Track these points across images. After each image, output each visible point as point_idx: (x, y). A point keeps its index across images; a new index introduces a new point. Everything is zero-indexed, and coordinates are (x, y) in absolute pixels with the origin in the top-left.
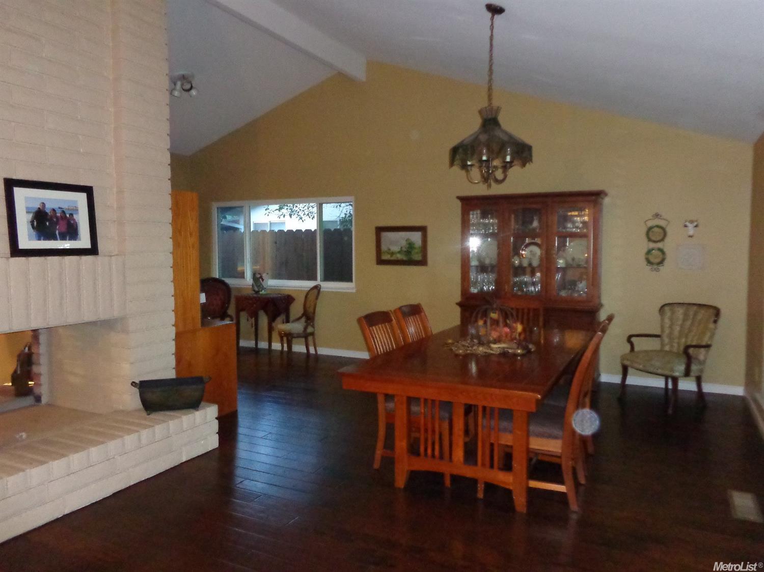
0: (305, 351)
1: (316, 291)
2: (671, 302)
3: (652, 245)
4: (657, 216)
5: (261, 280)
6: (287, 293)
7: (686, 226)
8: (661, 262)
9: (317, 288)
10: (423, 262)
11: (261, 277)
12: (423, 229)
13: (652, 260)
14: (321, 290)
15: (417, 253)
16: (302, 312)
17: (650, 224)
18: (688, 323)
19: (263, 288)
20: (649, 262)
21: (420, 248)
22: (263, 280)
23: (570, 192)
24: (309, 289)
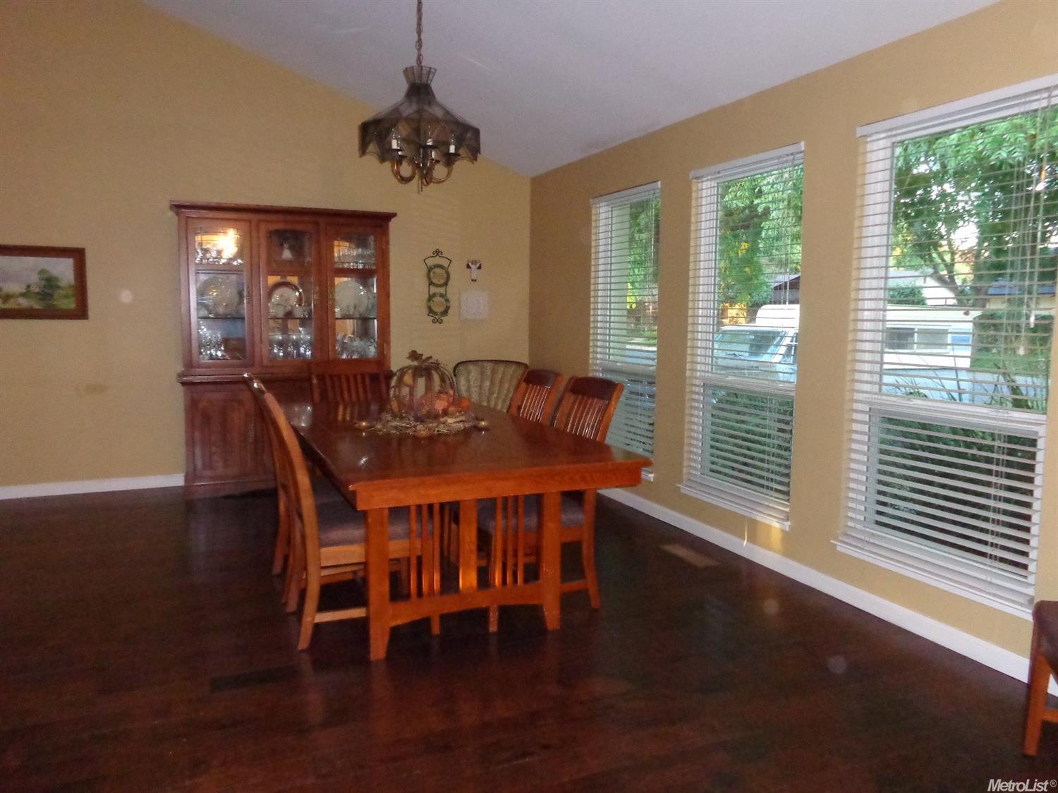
2: (464, 360)
3: (433, 290)
4: (438, 253)
7: (468, 267)
8: (445, 312)
10: (81, 312)
12: (78, 255)
13: (435, 309)
15: (66, 297)
17: (431, 262)
18: (487, 383)
20: (431, 311)
21: (70, 286)
23: (363, 212)
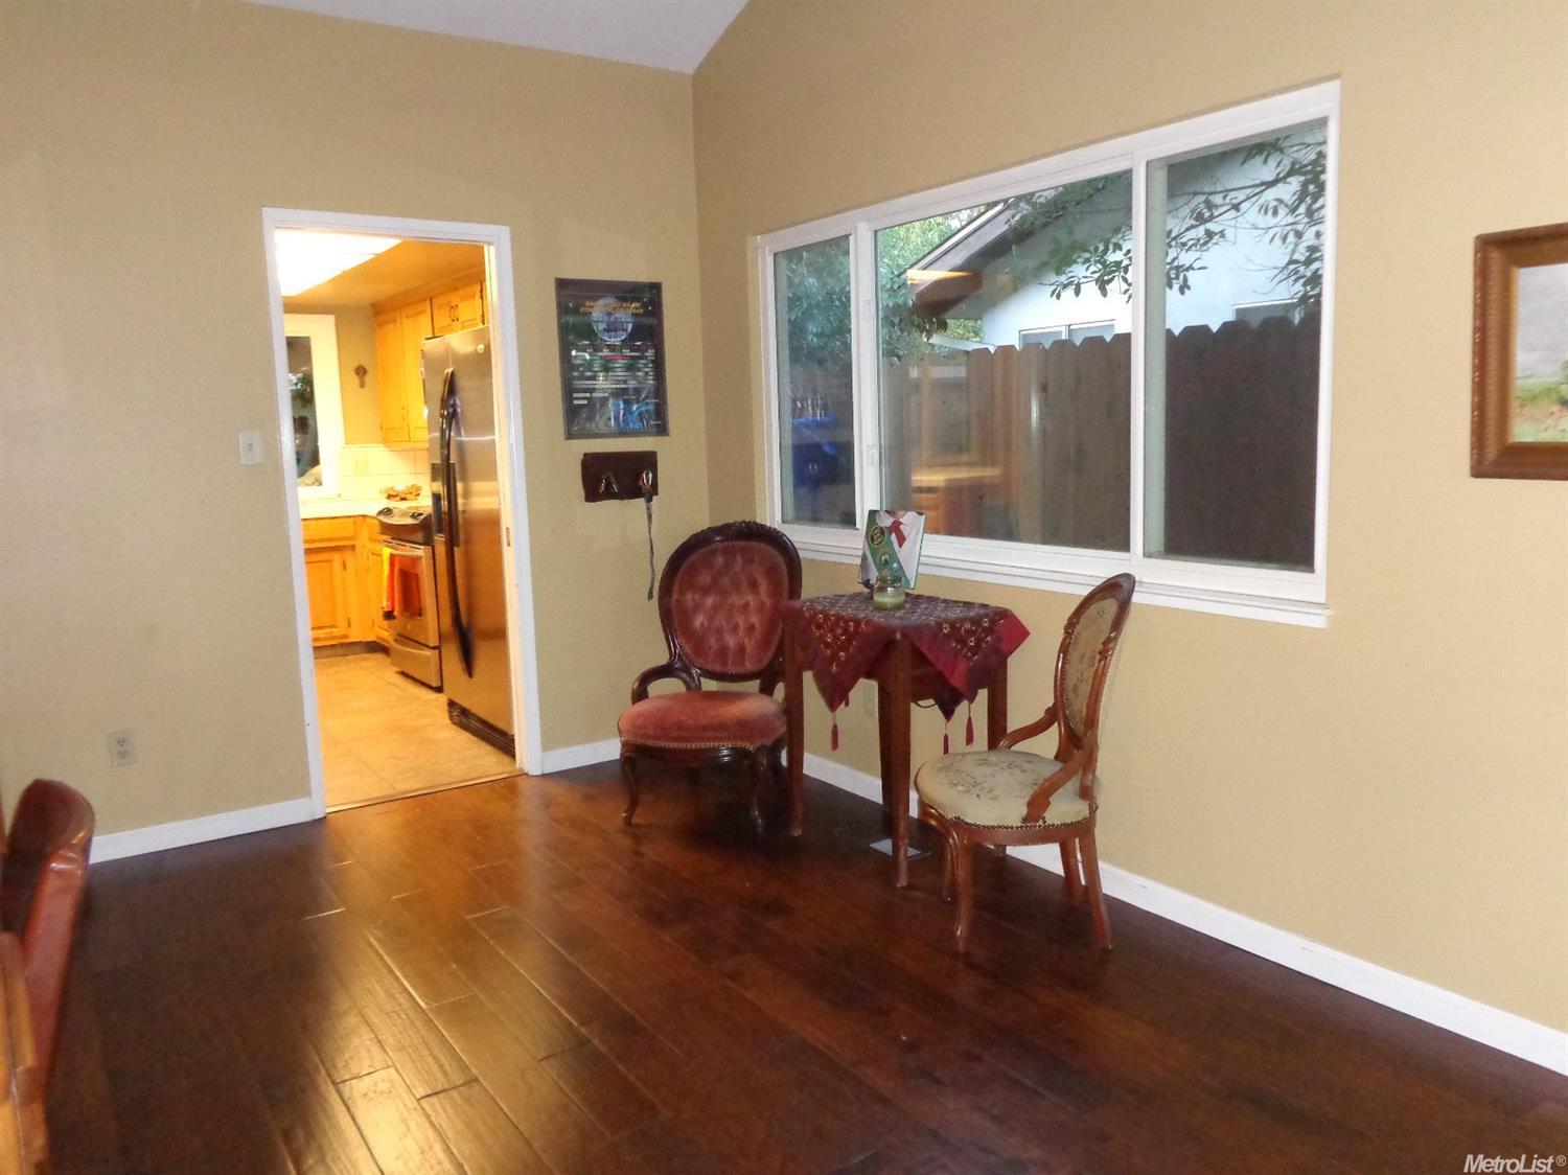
0: (1058, 868)
1: (1110, 606)
5: (893, 537)
6: (996, 601)
9: (1117, 590)
11: (896, 527)
14: (1136, 598)
16: (1050, 702)
19: (898, 579)
22: (902, 539)
24: (1085, 591)
